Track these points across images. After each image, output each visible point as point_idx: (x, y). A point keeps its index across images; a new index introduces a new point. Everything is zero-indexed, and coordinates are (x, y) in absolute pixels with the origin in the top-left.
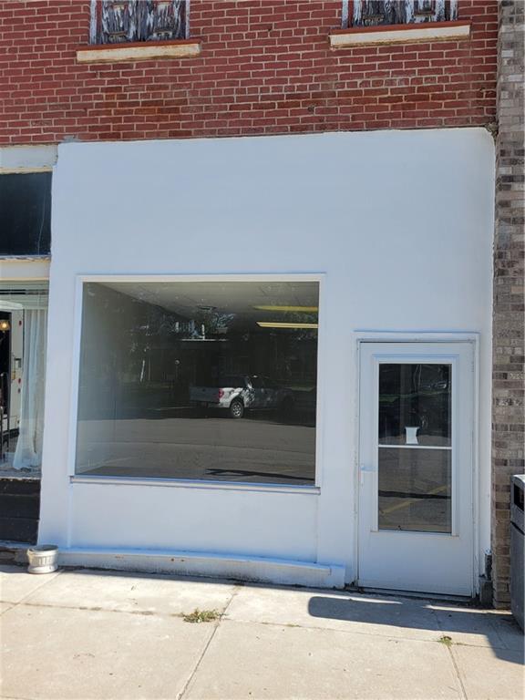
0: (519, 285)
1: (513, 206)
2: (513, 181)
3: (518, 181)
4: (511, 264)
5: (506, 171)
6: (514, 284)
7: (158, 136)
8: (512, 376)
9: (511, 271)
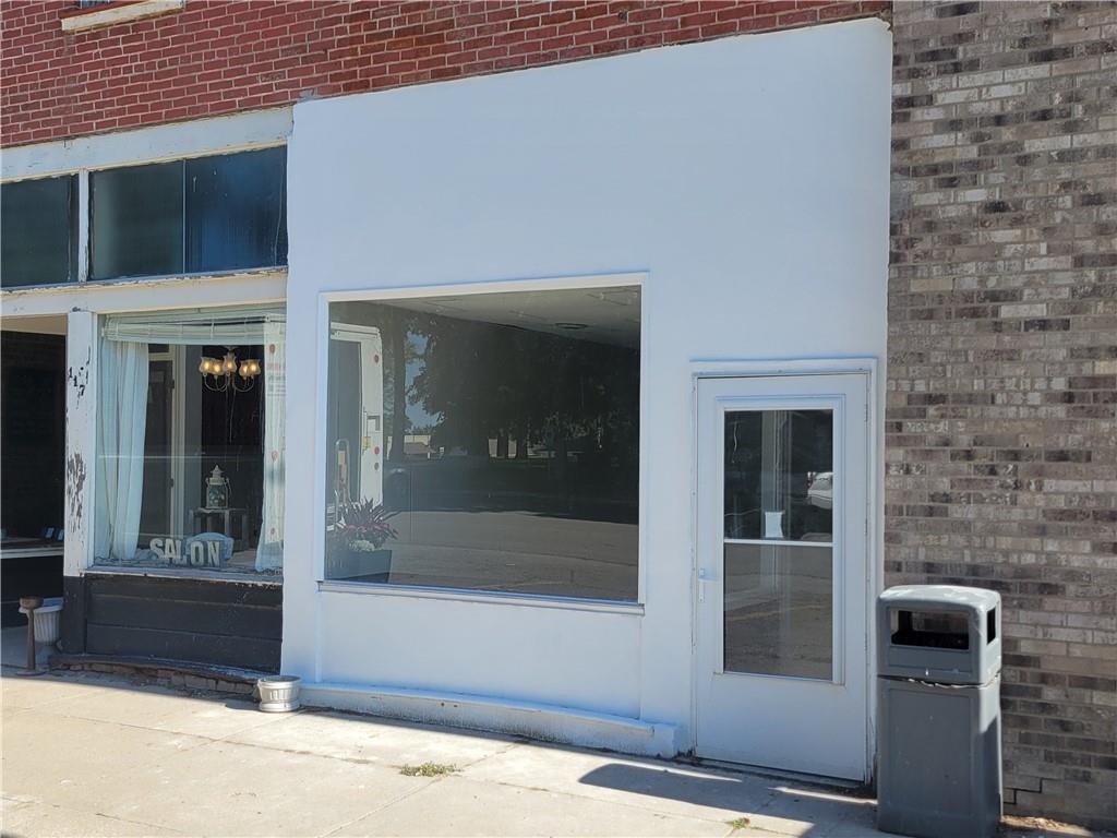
0: (922, 278)
1: (913, 147)
2: (913, 106)
3: (921, 105)
4: (910, 243)
5: (905, 89)
6: (914, 276)
7: (417, 79)
8: (911, 427)
9: (910, 255)
